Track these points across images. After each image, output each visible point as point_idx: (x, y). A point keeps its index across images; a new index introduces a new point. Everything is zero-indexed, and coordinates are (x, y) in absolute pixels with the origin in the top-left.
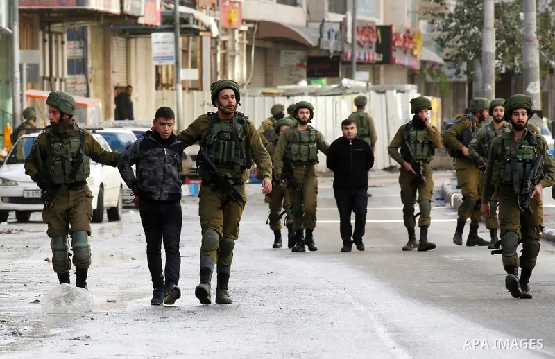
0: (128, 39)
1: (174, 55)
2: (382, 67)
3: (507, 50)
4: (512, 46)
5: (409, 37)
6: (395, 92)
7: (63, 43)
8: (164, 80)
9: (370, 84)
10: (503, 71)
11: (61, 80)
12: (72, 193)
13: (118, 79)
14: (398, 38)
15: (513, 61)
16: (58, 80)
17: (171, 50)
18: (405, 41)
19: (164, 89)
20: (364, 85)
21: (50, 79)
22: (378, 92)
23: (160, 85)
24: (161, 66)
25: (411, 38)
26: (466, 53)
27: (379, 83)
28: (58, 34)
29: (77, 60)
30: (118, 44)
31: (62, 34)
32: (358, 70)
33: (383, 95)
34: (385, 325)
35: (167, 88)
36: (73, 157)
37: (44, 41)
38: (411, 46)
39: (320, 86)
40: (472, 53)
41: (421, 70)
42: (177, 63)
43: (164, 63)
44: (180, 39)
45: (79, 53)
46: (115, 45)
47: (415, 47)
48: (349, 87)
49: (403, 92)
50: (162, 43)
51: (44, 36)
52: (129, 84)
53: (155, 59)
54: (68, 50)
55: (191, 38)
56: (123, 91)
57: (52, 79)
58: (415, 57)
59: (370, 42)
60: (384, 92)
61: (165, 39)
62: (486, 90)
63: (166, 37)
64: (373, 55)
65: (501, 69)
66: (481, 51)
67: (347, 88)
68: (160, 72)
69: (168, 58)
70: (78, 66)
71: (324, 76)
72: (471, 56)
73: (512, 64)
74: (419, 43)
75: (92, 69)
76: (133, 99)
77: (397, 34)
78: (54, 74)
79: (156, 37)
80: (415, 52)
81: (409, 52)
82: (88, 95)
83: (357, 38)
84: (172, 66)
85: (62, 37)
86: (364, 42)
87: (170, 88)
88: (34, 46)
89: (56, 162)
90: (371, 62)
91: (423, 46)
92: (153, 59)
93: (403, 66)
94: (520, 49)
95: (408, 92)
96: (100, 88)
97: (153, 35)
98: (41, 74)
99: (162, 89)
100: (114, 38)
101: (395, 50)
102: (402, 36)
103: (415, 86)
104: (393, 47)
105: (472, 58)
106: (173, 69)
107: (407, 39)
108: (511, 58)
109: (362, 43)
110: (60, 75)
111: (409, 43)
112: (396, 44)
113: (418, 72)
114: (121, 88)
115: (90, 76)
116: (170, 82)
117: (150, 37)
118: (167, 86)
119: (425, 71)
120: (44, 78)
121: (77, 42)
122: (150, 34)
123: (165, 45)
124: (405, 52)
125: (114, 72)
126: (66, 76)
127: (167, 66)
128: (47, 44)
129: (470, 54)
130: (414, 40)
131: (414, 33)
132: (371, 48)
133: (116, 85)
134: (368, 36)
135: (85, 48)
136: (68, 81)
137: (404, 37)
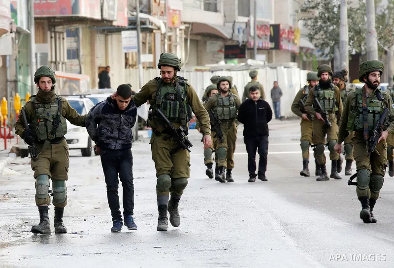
0: (107, 35)
1: (136, 45)
2: (274, 52)
3: (356, 38)
4: (359, 36)
5: (291, 31)
6: (282, 67)
7: (63, 39)
8: (130, 62)
9: (266, 63)
10: (354, 53)
11: (63, 63)
12: (54, 146)
13: (100, 62)
14: (284, 33)
15: (360, 46)
16: (61, 63)
17: (134, 42)
18: (289, 34)
19: (131, 68)
20: (262, 63)
21: (55, 63)
22: (271, 68)
23: (128, 66)
24: (129, 53)
25: (293, 32)
26: (328, 41)
27: (272, 62)
28: (60, 33)
29: (73, 50)
30: (100, 39)
31: (63, 33)
32: (258, 53)
33: (275, 70)
34: (278, 221)
35: (132, 67)
36: (53, 119)
37: (51, 37)
38: (293, 37)
39: (233, 65)
40: (333, 41)
41: (300, 53)
42: (139, 51)
43: (130, 51)
44: (141, 35)
45: (74, 45)
46: (98, 39)
47: (295, 38)
48: (252, 65)
49: (288, 68)
50: (129, 38)
51: (51, 34)
52: (108, 65)
53: (125, 48)
54: (67, 43)
55: (148, 34)
56: (104, 69)
57: (57, 63)
58: (296, 44)
59: (266, 35)
60: (275, 68)
61: (131, 35)
62: (343, 66)
63: (131, 34)
64: (268, 43)
65: (352, 52)
66: (339, 40)
67: (251, 65)
68: (127, 57)
69: (133, 48)
70: (74, 54)
71: (236, 57)
72: (332, 43)
73: (359, 48)
74: (298, 36)
75: (83, 55)
76: (110, 74)
77: (284, 30)
78: (58, 59)
79: (124, 34)
80: (296, 41)
81: (291, 41)
82: (80, 73)
83: (258, 32)
84: (136, 53)
85: (63, 35)
86: (262, 35)
87: (135, 67)
88: (45, 41)
89: (40, 123)
90: (266, 48)
91: (301, 37)
92: (123, 48)
93: (288, 51)
94: (364, 38)
95: (291, 67)
96: (89, 68)
97: (123, 32)
98: (49, 59)
99: (129, 68)
100: (97, 35)
101: (282, 40)
102: (286, 31)
103: (296, 64)
104: (281, 39)
105: (332, 45)
106: (136, 55)
107: (291, 33)
108: (358, 44)
109: (260, 36)
110: (62, 60)
111: (292, 35)
112: (283, 36)
113: (298, 55)
114: (102, 67)
115: (82, 60)
116: (134, 63)
117: (121, 34)
118: (133, 66)
119: (303, 54)
120: (51, 62)
121: (73, 38)
122: (121, 32)
123: (131, 39)
124: (289, 41)
125: (97, 57)
126: (66, 60)
127: (132, 53)
128: (53, 40)
129: (331, 42)
130: (295, 33)
131: (295, 29)
132: (266, 39)
133: (99, 66)
134: (264, 31)
135: (78, 42)
136: (67, 64)
137: (288, 31)
